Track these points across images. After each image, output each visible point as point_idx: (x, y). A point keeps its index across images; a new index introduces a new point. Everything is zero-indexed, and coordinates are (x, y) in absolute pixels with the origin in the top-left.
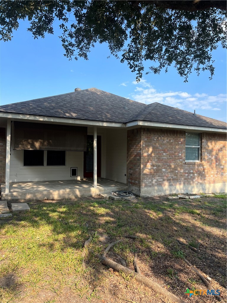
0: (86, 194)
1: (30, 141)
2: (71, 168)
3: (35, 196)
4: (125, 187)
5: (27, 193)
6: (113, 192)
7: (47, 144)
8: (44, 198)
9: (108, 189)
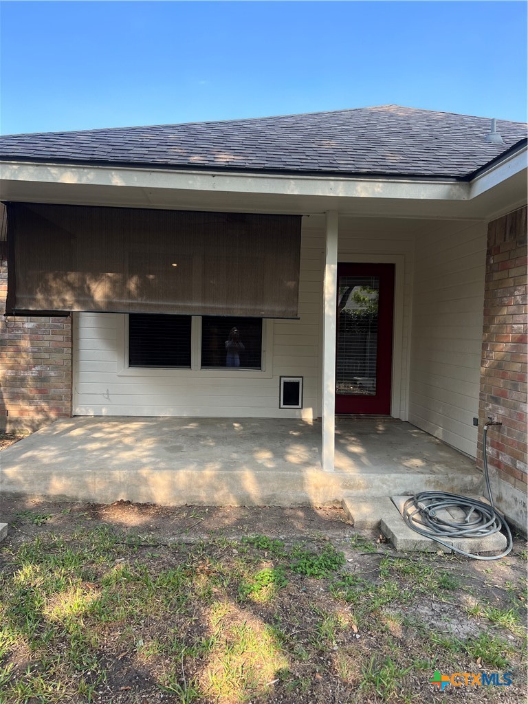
0: (288, 497)
1: (72, 277)
2: (281, 377)
3: (84, 486)
4: (468, 478)
5: (55, 472)
6: (406, 494)
7: (137, 287)
8: (116, 495)
9: (384, 482)
